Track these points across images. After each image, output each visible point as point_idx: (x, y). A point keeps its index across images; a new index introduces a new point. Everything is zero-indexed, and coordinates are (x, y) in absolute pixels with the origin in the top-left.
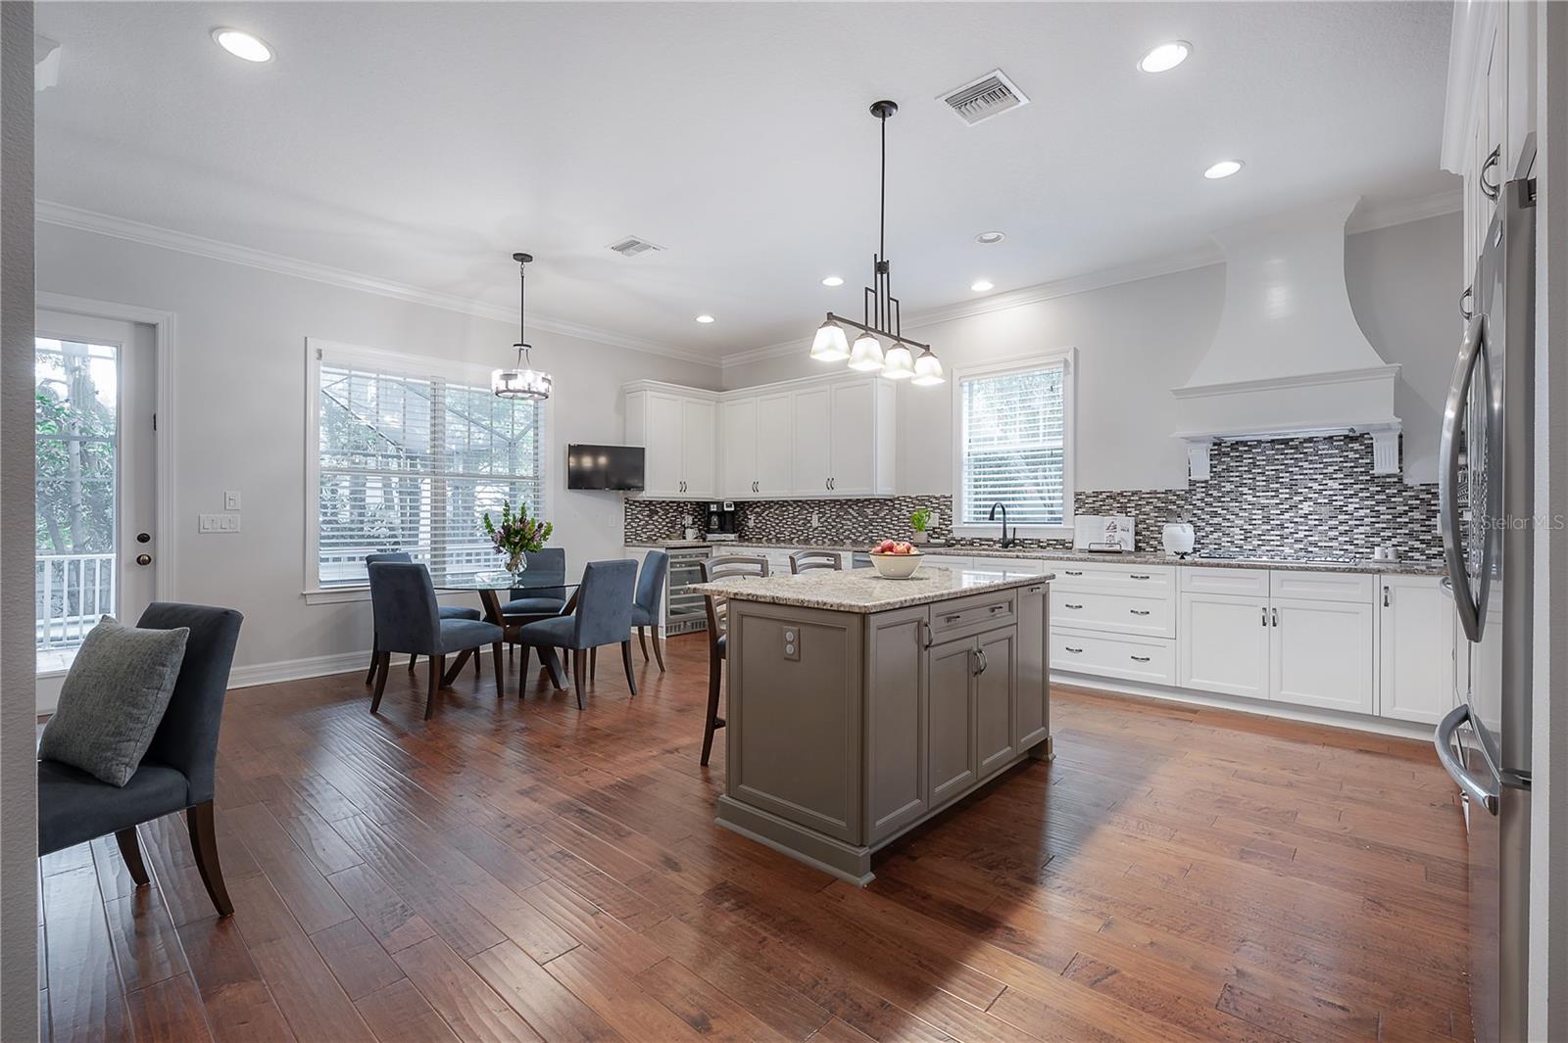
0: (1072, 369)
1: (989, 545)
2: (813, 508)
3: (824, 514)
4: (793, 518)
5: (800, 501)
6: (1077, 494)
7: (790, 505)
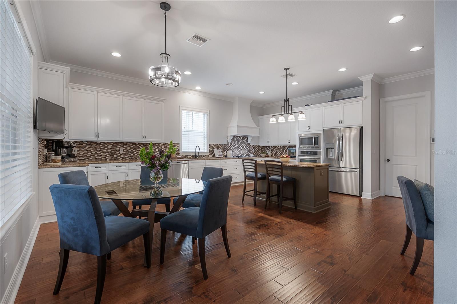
0: (209, 115)
1: (190, 157)
2: (120, 146)
3: (127, 148)
4: (108, 149)
5: (112, 142)
6: (209, 144)
7: (105, 144)
